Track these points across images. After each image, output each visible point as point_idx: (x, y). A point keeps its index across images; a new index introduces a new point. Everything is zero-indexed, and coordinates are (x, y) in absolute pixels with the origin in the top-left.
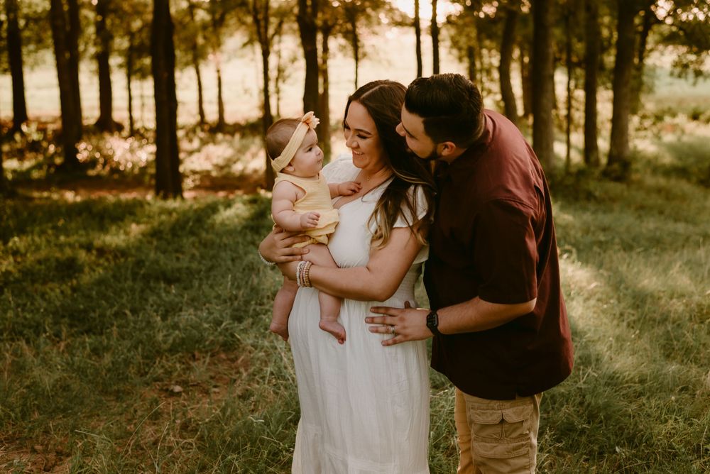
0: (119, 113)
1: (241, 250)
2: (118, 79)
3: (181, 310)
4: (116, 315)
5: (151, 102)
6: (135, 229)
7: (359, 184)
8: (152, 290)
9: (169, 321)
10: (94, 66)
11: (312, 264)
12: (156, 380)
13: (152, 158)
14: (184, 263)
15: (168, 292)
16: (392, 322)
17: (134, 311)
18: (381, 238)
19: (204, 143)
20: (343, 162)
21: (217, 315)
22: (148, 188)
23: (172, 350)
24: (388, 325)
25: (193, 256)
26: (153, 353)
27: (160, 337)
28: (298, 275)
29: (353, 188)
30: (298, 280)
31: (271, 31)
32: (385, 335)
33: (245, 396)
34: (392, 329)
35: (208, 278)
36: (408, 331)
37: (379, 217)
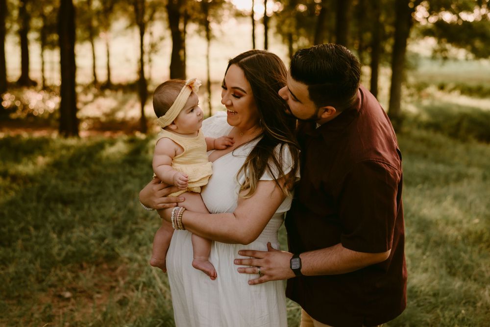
0: (35, 74)
1: (121, 179)
2: (34, 49)
3: (73, 227)
4: (22, 230)
5: (57, 67)
6: (42, 161)
7: (232, 139)
8: (52, 210)
9: (64, 238)
10: (17, 39)
11: (186, 209)
12: (50, 286)
13: (58, 107)
14: (77, 188)
15: (63, 212)
16: (259, 264)
17: (37, 227)
18: (249, 189)
19: (96, 96)
20: (219, 118)
21: (101, 233)
22: (54, 128)
23: (65, 262)
24: (254, 266)
25: (84, 184)
26: (50, 264)
27: (55, 250)
28: (172, 220)
29: (227, 143)
30: (173, 223)
31: (146, 17)
32: (251, 275)
33: (122, 303)
34: (258, 270)
35: (95, 201)
36: (273, 272)
37: (247, 170)
